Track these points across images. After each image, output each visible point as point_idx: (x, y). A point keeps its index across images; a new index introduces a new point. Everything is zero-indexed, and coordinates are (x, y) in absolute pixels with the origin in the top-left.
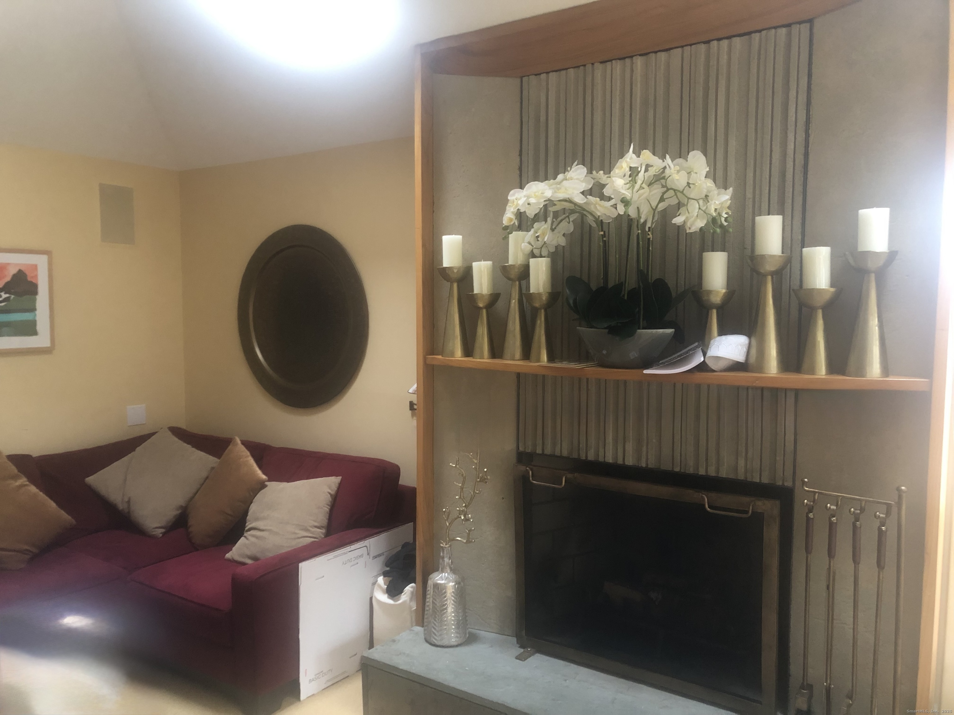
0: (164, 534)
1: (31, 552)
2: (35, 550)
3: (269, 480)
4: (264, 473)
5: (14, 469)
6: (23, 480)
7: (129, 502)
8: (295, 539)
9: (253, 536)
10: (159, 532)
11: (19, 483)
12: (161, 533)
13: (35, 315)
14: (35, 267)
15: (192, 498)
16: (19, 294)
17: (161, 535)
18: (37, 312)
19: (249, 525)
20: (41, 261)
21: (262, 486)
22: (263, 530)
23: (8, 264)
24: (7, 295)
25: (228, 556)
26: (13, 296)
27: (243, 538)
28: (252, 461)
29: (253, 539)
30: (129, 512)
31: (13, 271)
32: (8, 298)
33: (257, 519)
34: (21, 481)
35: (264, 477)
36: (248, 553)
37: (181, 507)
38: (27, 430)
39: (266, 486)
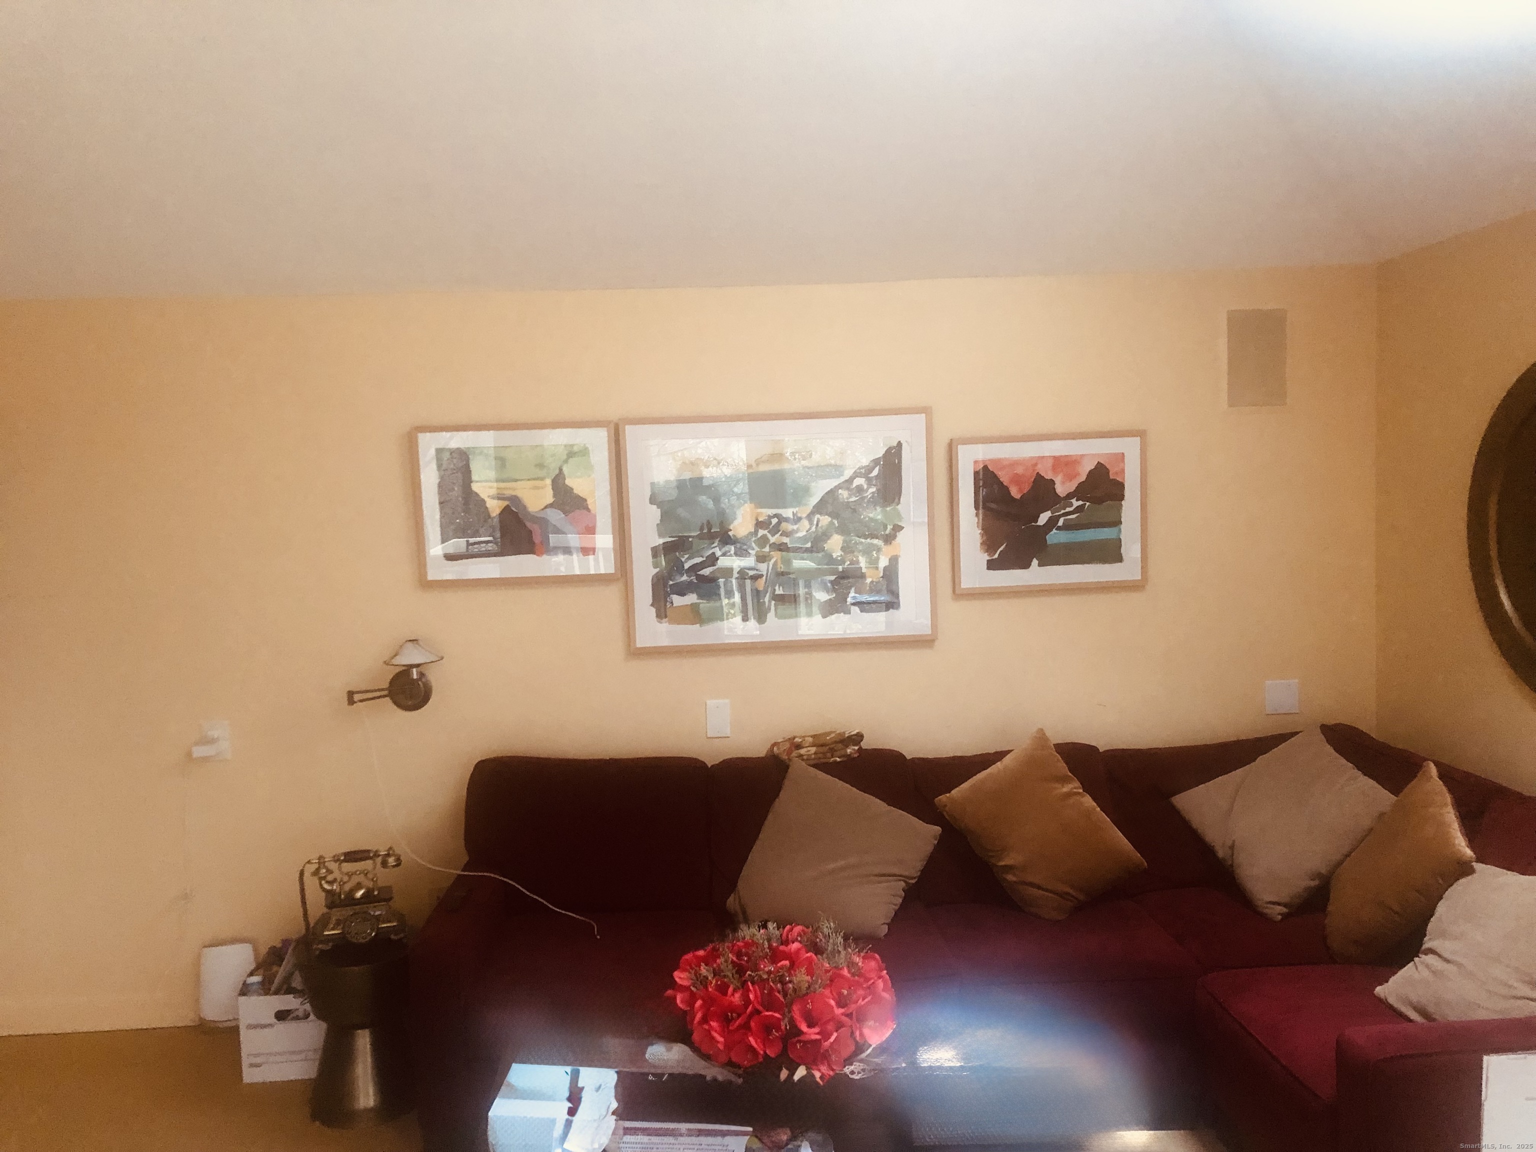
0: (1285, 916)
1: (1076, 899)
2: (1082, 897)
3: (1480, 860)
4: (1471, 844)
5: (1062, 767)
6: (1074, 786)
7: (1232, 847)
8: (1505, 997)
9: (1427, 966)
10: (1276, 912)
11: (1066, 789)
12: (1279, 914)
13: (1120, 531)
14: (1120, 458)
15: (1340, 863)
16: (1097, 501)
17: (1280, 917)
18: (1123, 527)
19: (1428, 944)
20: (1130, 448)
21: (1464, 870)
22: (1447, 961)
23: (1082, 456)
24: (1080, 503)
25: (1379, 990)
26: (1088, 504)
27: (1411, 964)
28: (1450, 817)
29: (1425, 973)
30: (1232, 866)
31: (1088, 466)
32: (1083, 506)
33: (1443, 935)
34: (1071, 786)
35: (1469, 852)
36: (1414, 998)
37: (1319, 875)
38: (1105, 706)
39: (1471, 871)
